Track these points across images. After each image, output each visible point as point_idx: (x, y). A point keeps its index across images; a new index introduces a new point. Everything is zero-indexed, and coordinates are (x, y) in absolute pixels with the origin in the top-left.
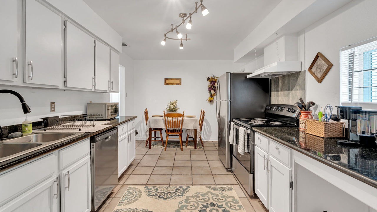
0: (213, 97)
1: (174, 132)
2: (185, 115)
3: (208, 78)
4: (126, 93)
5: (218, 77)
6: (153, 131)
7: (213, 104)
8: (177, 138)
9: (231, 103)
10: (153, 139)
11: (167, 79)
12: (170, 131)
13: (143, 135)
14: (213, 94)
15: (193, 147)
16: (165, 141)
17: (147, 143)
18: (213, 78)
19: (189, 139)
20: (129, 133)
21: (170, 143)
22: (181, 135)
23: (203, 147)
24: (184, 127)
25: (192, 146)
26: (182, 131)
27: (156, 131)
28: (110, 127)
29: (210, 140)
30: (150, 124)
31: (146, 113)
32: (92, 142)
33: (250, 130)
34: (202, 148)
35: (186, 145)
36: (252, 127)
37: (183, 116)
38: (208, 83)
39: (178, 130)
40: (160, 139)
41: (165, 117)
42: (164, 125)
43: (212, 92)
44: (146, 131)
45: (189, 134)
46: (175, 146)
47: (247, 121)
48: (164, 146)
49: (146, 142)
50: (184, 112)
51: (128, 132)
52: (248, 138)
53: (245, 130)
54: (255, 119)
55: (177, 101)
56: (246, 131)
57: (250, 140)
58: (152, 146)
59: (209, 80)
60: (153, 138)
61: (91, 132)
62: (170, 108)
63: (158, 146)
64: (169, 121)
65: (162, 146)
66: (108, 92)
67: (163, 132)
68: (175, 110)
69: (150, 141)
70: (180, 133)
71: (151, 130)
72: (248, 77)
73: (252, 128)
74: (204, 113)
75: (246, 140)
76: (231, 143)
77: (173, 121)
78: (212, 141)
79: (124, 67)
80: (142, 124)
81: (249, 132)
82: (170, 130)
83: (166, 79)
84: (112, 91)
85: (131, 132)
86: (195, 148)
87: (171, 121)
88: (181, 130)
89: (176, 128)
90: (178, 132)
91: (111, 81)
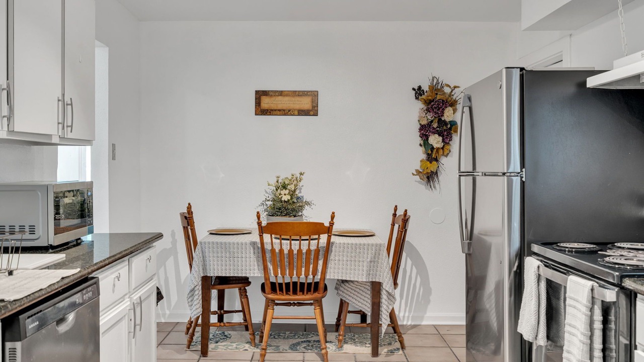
0: (436, 160)
1: (295, 293)
2: (336, 228)
3: (420, 87)
4: (114, 145)
5: (455, 87)
6: (213, 287)
7: (437, 186)
8: (303, 314)
9: (523, 184)
10: (214, 319)
11: (265, 93)
12: (281, 290)
13: (173, 304)
14: (438, 149)
15: (367, 350)
16: (260, 327)
17: (193, 334)
18: (436, 88)
19: (352, 319)
20: (136, 297)
21: (280, 331)
22: (318, 303)
23: (403, 347)
24: (334, 273)
25: (362, 343)
26: (326, 288)
27: (221, 287)
28: (72, 278)
29: (424, 323)
30: (204, 261)
31: (188, 219)
32: (7, 335)
33: (617, 289)
34: (401, 352)
35: (339, 341)
36: (622, 277)
37: (329, 230)
38: (419, 105)
39: (309, 284)
40: (238, 318)
41: (261, 236)
42: (256, 267)
43: (435, 141)
44: (190, 288)
45: (347, 299)
46: (298, 344)
47: (595, 252)
48: (256, 346)
49: (188, 329)
50: (333, 217)
51: (130, 293)
52: (605, 322)
53: (592, 290)
54: (619, 245)
55: (301, 174)
56: (596, 291)
57: (613, 326)
58: (211, 346)
59: (423, 97)
60: (215, 313)
61: (7, 298)
62: (277, 200)
63: (234, 345)
64: (277, 251)
65: (247, 346)
66: (55, 140)
67: (254, 291)
68: (293, 210)
69: (206, 325)
70: (316, 295)
71: (207, 283)
72: (588, 86)
73: (621, 281)
74: (405, 220)
75: (598, 326)
76: (528, 337)
77: (291, 251)
78: (434, 326)
79: (107, 49)
80: (170, 262)
81: (610, 295)
82: (280, 285)
83: (260, 95)
84: (70, 136)
85: (142, 292)
86: (375, 353)
87: (286, 252)
88: (321, 286)
89: (303, 276)
90: (309, 290)
91: (67, 100)
